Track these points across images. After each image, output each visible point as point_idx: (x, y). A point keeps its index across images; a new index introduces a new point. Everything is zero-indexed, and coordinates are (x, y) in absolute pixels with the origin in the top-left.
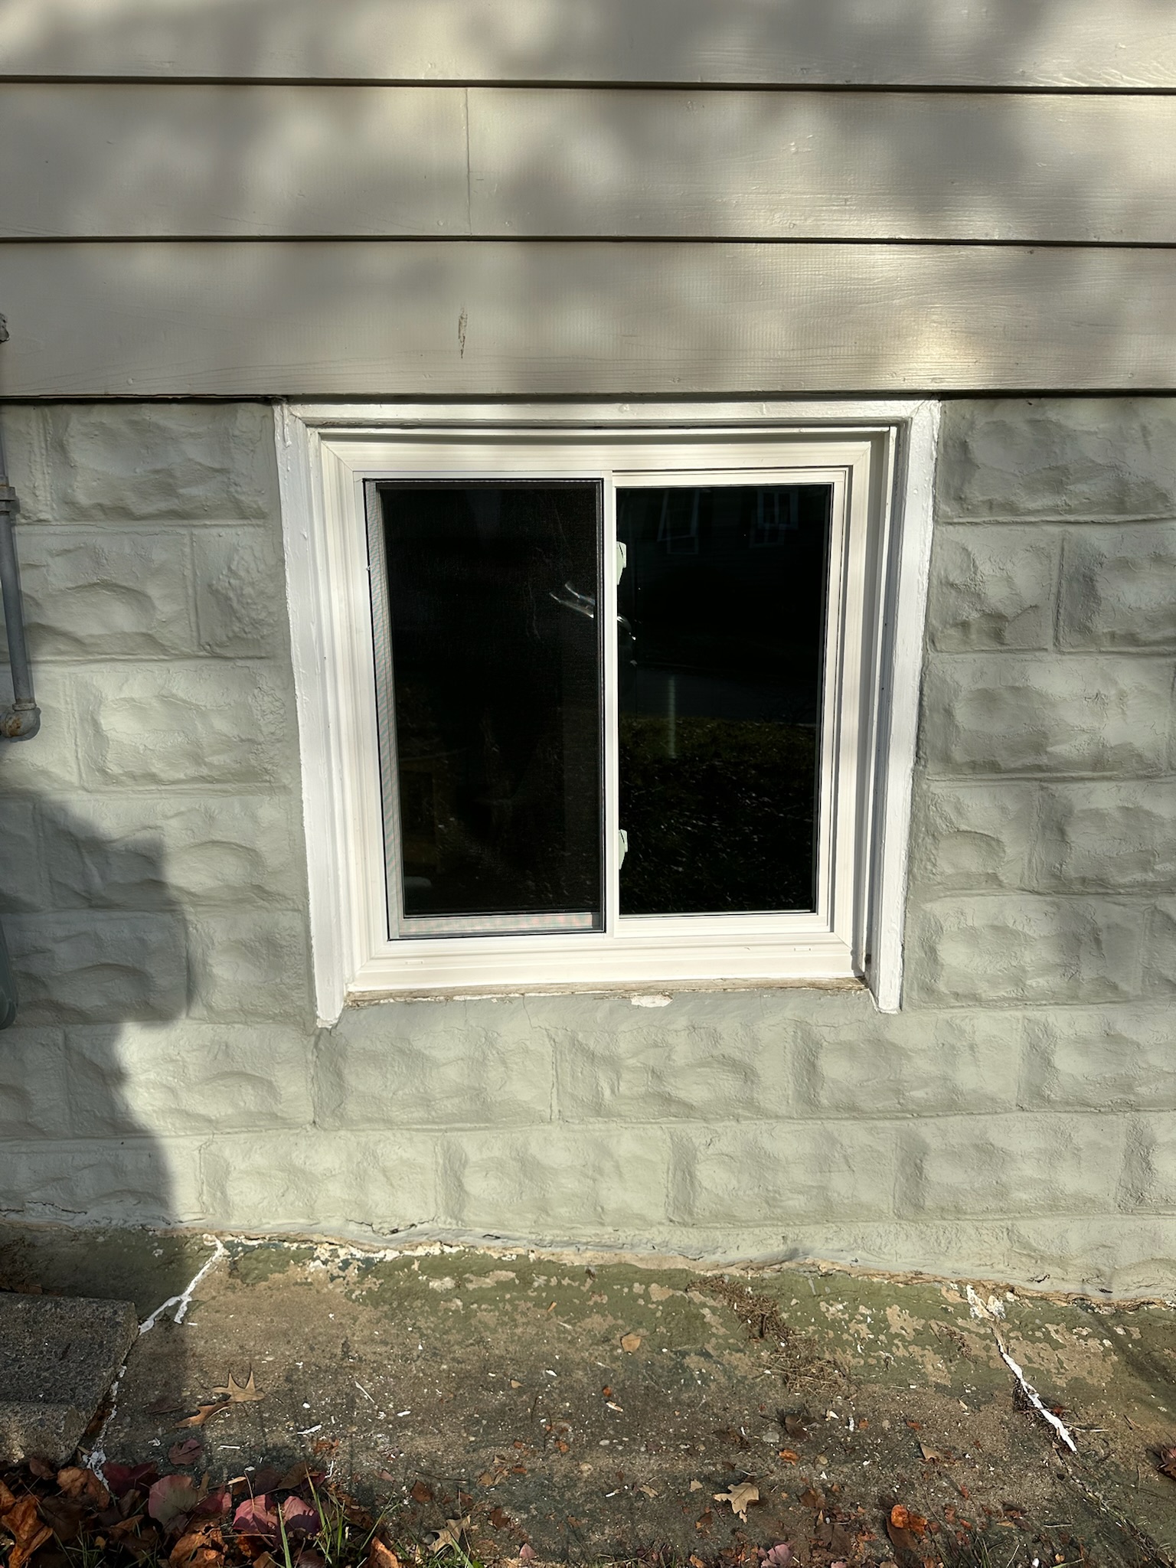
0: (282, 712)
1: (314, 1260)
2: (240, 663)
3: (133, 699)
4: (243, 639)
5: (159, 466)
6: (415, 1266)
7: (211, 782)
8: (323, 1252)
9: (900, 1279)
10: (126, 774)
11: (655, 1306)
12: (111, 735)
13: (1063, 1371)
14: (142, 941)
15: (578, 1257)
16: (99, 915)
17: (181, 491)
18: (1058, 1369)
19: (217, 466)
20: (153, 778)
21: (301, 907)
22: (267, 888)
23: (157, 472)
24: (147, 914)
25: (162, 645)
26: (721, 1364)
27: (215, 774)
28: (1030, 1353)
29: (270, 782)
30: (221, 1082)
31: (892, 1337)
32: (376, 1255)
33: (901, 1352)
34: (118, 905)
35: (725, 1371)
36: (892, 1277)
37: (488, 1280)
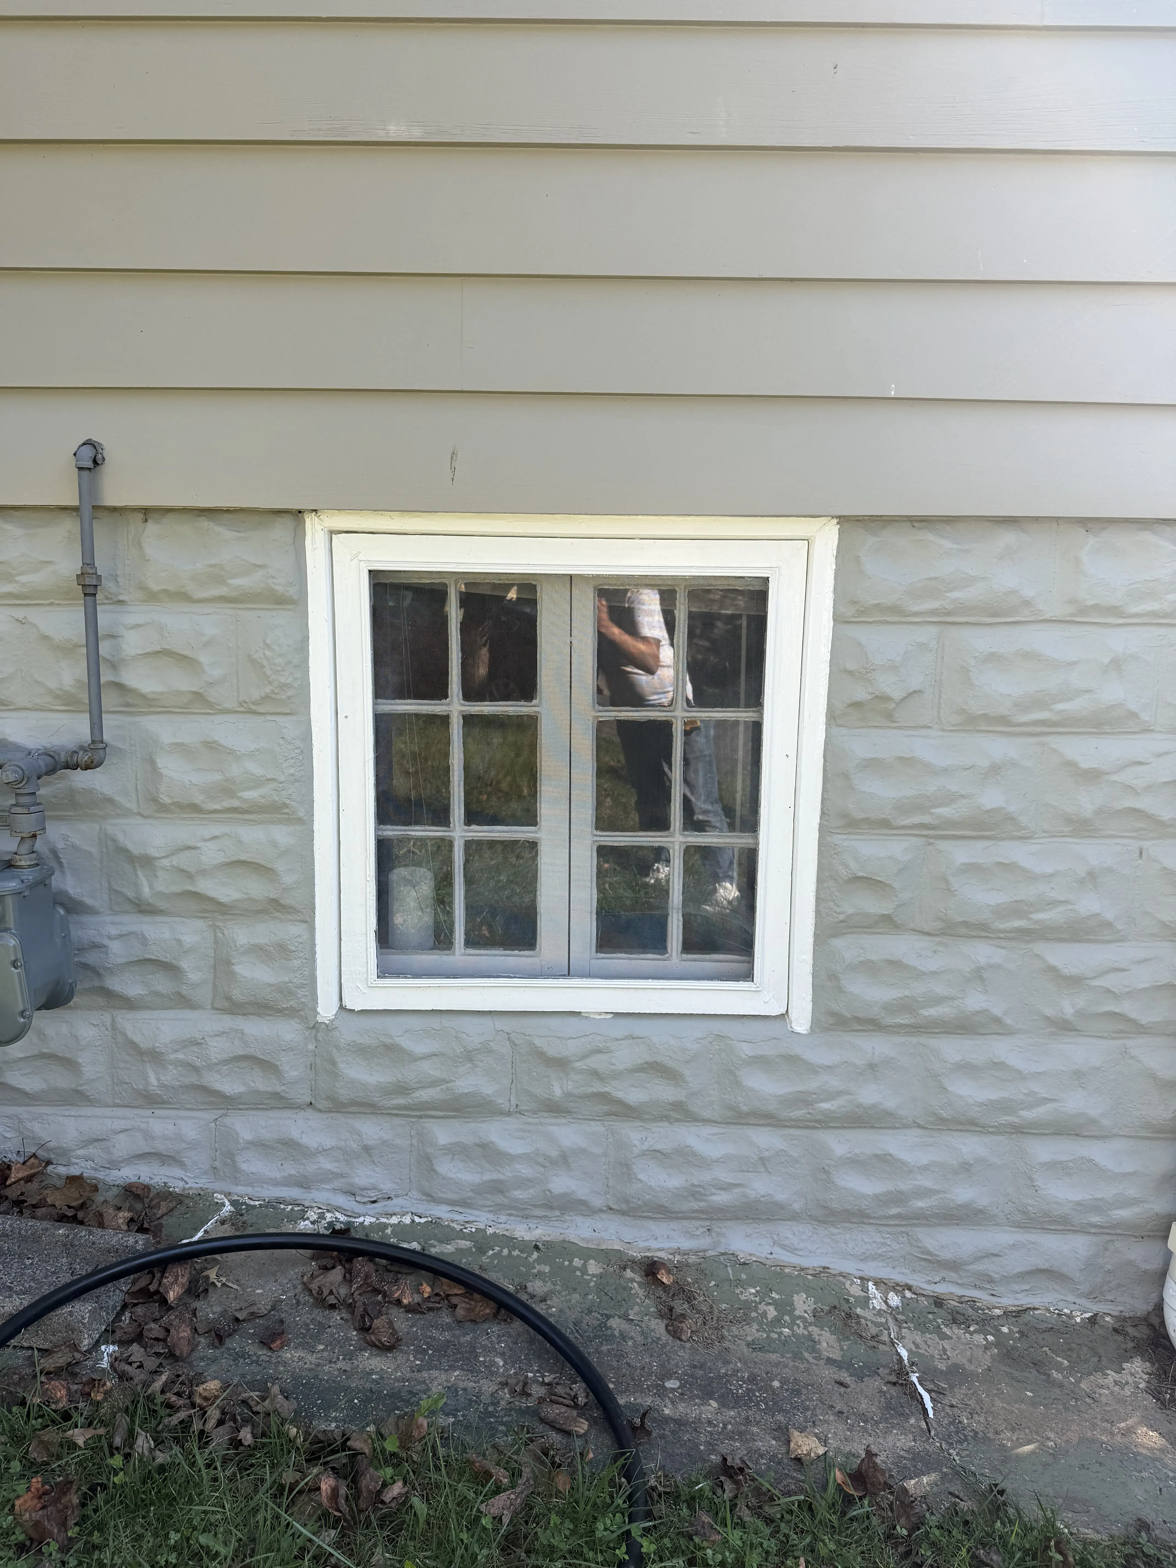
0: (301, 758)
1: (304, 1220)
2: (269, 718)
3: (183, 744)
4: (274, 699)
5: (213, 562)
6: (389, 1231)
7: (241, 813)
8: (312, 1215)
9: (810, 1272)
10: (174, 804)
11: (589, 1277)
12: (164, 771)
13: (945, 1357)
14: (179, 941)
15: (529, 1234)
16: (146, 919)
17: (230, 581)
18: (941, 1355)
19: (259, 563)
20: (194, 808)
21: (308, 919)
22: (282, 901)
23: (212, 566)
24: (184, 919)
25: (210, 702)
26: (641, 1327)
27: (245, 806)
28: (919, 1340)
29: (287, 814)
30: (236, 1064)
31: (794, 1318)
32: (357, 1220)
33: (800, 1331)
34: (161, 911)
35: (642, 1333)
36: (802, 1269)
37: (449, 1247)
